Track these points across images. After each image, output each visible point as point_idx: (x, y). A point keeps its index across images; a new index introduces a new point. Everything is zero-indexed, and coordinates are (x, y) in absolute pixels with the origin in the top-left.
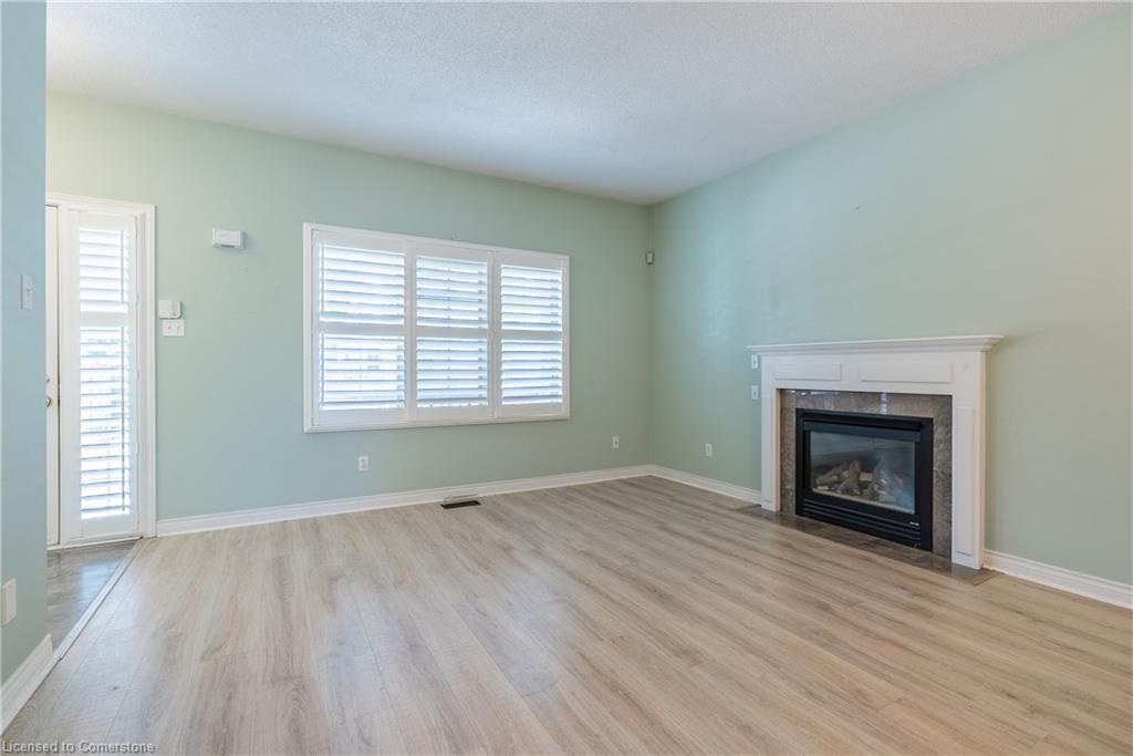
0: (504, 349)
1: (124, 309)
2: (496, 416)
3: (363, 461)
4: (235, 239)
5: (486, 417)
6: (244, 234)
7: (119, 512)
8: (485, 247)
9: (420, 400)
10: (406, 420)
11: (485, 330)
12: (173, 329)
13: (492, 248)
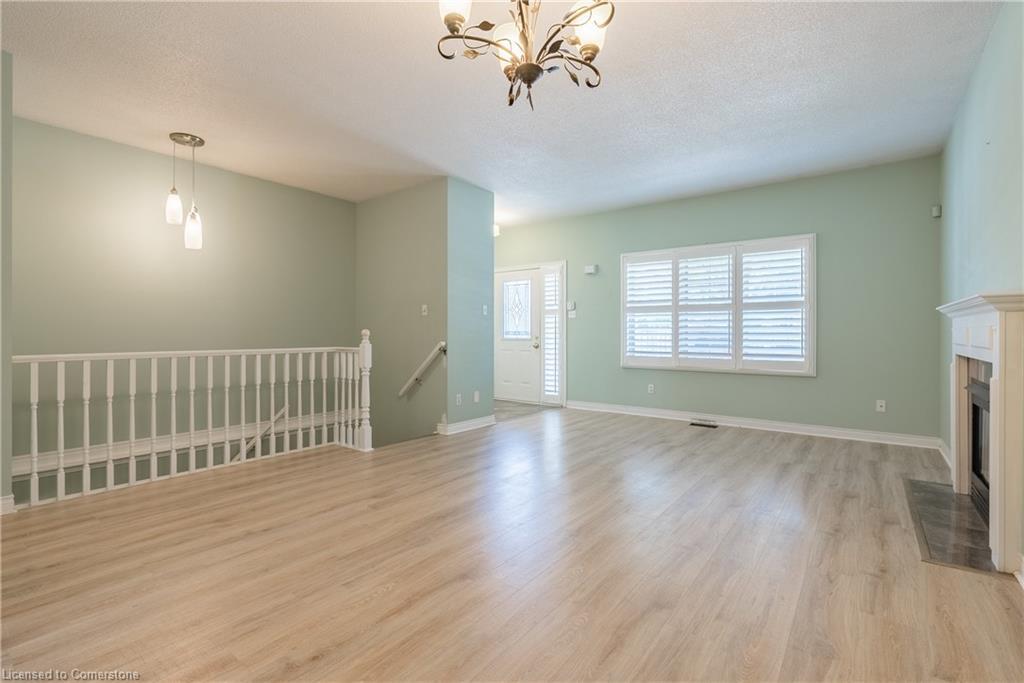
0: (745, 317)
1: (556, 307)
2: (739, 368)
3: (651, 387)
4: (591, 269)
5: (730, 368)
6: (597, 267)
7: (553, 393)
8: (731, 244)
9: (681, 353)
10: (673, 365)
11: (729, 304)
12: (572, 315)
13: (735, 243)
